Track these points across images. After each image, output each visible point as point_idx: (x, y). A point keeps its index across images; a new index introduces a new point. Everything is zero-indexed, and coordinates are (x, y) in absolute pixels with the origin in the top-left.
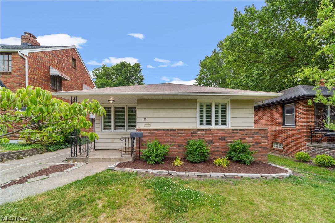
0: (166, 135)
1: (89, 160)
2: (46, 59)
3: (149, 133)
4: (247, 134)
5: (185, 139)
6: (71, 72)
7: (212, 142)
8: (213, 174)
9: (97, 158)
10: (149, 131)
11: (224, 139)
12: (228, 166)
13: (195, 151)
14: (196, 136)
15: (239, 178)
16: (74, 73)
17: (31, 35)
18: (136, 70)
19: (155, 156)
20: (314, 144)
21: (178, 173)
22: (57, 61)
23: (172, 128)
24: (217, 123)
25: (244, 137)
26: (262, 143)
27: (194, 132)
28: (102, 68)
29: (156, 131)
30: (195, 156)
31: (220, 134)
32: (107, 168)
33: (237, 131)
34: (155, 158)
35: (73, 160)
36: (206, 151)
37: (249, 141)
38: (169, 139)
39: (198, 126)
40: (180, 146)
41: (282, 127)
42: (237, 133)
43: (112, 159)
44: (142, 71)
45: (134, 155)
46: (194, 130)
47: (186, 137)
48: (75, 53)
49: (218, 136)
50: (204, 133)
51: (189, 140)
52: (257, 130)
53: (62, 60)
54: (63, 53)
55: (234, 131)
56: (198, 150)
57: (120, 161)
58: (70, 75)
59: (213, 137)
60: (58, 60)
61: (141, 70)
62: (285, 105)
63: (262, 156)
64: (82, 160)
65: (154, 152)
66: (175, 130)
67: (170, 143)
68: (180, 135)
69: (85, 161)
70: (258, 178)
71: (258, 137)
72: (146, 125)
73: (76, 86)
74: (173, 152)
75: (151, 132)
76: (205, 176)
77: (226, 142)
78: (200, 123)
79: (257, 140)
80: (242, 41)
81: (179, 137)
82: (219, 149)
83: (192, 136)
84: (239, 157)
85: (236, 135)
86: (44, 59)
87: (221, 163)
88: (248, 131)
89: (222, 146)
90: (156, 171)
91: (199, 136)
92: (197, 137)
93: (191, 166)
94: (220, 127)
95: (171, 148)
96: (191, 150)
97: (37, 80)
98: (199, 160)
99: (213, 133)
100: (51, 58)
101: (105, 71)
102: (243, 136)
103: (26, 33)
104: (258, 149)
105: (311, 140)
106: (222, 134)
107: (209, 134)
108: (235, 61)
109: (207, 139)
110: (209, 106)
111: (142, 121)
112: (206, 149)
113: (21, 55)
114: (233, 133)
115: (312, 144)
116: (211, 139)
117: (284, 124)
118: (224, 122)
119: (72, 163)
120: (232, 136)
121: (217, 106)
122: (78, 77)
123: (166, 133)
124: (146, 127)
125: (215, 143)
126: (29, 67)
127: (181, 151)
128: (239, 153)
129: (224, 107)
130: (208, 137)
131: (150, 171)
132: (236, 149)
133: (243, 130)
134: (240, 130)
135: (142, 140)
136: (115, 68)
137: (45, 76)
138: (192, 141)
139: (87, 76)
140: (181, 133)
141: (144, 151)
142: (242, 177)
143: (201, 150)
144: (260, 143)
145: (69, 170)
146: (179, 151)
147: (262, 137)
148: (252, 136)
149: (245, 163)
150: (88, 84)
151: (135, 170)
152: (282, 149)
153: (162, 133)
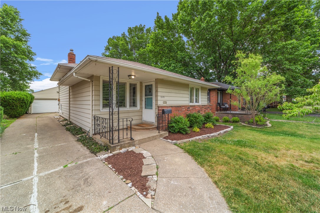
0: (176, 111)
9: (143, 139)
11: (199, 112)
20: (219, 112)
25: (205, 110)
27: (188, 107)
35: (119, 147)
38: (178, 114)
39: (190, 104)
47: (185, 112)
57: (160, 137)
59: (195, 111)
69: (132, 145)
81: (182, 112)
91: (191, 110)
94: (197, 104)
99: (195, 108)
105: (217, 110)
111: (162, 99)
114: (202, 108)
119: (121, 151)
124: (164, 104)
140: (183, 109)
153: (174, 109)
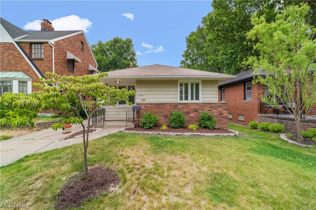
0: (156, 108)
1: (105, 126)
2: (64, 45)
3: (145, 106)
4: (213, 107)
5: (170, 111)
6: (80, 54)
7: (188, 113)
8: (186, 134)
9: (110, 125)
10: (145, 105)
11: (197, 111)
12: (197, 130)
13: (176, 119)
14: (177, 108)
15: (202, 136)
16: (82, 54)
17: (47, 21)
18: (129, 45)
19: (149, 123)
20: (263, 115)
21: (164, 133)
22: (71, 46)
23: (160, 103)
24: (192, 99)
25: (211, 110)
26: (224, 114)
27: (176, 105)
28: (98, 44)
29: (150, 105)
30: (176, 123)
31: (194, 107)
32: (119, 131)
33: (206, 105)
34: (150, 124)
35: (94, 127)
36: (183, 119)
37: (214, 112)
38: (159, 111)
39: (179, 101)
40: (166, 116)
41: (244, 101)
42: (206, 106)
43: (120, 125)
44: (134, 47)
45: (135, 124)
46: (176, 104)
47: (170, 110)
48: (83, 37)
49: (192, 108)
50: (183, 106)
51: (172, 112)
52: (220, 104)
53: (74, 44)
54: (75, 38)
55: (204, 105)
56: (178, 118)
57: (125, 127)
58: (80, 57)
59: (189, 109)
60: (72, 44)
61: (133, 45)
62: (246, 83)
63: (224, 124)
64: (100, 127)
65: (149, 120)
66: (163, 104)
67: (159, 114)
68: (166, 108)
69: (102, 127)
70: (214, 136)
71: (221, 109)
72: (142, 100)
73: (84, 66)
74: (162, 121)
75: (146, 105)
76: (181, 135)
77: (198, 113)
78: (180, 99)
79: (220, 112)
80: (220, 22)
81: (165, 110)
82: (193, 119)
83: (174, 108)
84: (205, 124)
85: (205, 108)
86: (63, 45)
87: (193, 127)
88: (214, 105)
89: (196, 116)
90: (150, 132)
91: (179, 108)
92: (178, 110)
93: (174, 130)
94: (195, 101)
95: (160, 118)
96: (174, 119)
97: (59, 63)
98: (178, 126)
99: (189, 106)
100: (68, 44)
101: (101, 47)
102: (210, 108)
103: (44, 20)
104: (221, 119)
105: (261, 112)
106: (196, 107)
107: (187, 107)
108: (215, 39)
109: (185, 111)
110: (186, 85)
111: (140, 97)
112: (183, 118)
113: (50, 44)
114: (203, 106)
115: (262, 115)
116: (188, 111)
117: (245, 99)
118: (197, 98)
119: (94, 129)
120: (202, 108)
121: (192, 85)
122: (85, 58)
123: (156, 106)
124: (142, 102)
125: (191, 114)
126: (55, 54)
127: (167, 120)
128: (206, 121)
129: (197, 85)
130: (186, 109)
131: (146, 132)
132: (204, 118)
133: (211, 104)
134: (208, 104)
135: (140, 112)
136: (109, 44)
137: (64, 60)
138: (174, 112)
139: (91, 57)
140: (167, 107)
141: (142, 120)
142: (203, 135)
143: (180, 118)
144: (222, 114)
145: (95, 132)
146: (165, 120)
147: (224, 109)
148: (217, 108)
149: (209, 129)
150: (92, 64)
151: (137, 132)
152: (244, 120)
153: (153, 106)
